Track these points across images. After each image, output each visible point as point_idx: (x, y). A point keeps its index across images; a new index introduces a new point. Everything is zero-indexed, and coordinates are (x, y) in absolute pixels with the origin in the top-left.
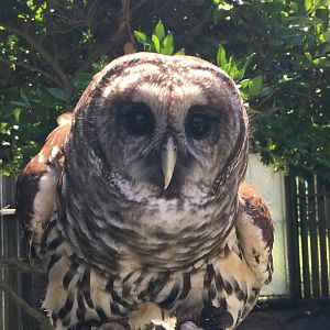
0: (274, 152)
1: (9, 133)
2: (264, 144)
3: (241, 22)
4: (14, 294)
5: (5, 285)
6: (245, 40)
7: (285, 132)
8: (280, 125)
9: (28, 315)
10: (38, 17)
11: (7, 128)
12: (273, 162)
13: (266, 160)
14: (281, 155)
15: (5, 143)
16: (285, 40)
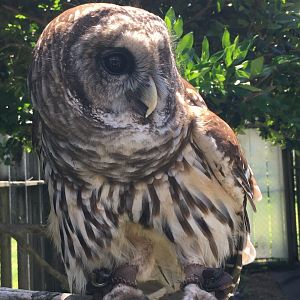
0: (272, 127)
1: (31, 112)
2: (263, 120)
3: (241, 8)
4: (37, 256)
5: (30, 249)
6: (246, 24)
7: (282, 109)
8: (278, 102)
9: (51, 276)
10: (56, 6)
11: (29, 108)
12: (271, 137)
13: (265, 134)
14: (278, 130)
15: (29, 122)
16: (283, 25)
